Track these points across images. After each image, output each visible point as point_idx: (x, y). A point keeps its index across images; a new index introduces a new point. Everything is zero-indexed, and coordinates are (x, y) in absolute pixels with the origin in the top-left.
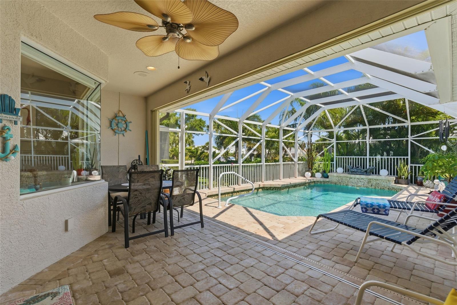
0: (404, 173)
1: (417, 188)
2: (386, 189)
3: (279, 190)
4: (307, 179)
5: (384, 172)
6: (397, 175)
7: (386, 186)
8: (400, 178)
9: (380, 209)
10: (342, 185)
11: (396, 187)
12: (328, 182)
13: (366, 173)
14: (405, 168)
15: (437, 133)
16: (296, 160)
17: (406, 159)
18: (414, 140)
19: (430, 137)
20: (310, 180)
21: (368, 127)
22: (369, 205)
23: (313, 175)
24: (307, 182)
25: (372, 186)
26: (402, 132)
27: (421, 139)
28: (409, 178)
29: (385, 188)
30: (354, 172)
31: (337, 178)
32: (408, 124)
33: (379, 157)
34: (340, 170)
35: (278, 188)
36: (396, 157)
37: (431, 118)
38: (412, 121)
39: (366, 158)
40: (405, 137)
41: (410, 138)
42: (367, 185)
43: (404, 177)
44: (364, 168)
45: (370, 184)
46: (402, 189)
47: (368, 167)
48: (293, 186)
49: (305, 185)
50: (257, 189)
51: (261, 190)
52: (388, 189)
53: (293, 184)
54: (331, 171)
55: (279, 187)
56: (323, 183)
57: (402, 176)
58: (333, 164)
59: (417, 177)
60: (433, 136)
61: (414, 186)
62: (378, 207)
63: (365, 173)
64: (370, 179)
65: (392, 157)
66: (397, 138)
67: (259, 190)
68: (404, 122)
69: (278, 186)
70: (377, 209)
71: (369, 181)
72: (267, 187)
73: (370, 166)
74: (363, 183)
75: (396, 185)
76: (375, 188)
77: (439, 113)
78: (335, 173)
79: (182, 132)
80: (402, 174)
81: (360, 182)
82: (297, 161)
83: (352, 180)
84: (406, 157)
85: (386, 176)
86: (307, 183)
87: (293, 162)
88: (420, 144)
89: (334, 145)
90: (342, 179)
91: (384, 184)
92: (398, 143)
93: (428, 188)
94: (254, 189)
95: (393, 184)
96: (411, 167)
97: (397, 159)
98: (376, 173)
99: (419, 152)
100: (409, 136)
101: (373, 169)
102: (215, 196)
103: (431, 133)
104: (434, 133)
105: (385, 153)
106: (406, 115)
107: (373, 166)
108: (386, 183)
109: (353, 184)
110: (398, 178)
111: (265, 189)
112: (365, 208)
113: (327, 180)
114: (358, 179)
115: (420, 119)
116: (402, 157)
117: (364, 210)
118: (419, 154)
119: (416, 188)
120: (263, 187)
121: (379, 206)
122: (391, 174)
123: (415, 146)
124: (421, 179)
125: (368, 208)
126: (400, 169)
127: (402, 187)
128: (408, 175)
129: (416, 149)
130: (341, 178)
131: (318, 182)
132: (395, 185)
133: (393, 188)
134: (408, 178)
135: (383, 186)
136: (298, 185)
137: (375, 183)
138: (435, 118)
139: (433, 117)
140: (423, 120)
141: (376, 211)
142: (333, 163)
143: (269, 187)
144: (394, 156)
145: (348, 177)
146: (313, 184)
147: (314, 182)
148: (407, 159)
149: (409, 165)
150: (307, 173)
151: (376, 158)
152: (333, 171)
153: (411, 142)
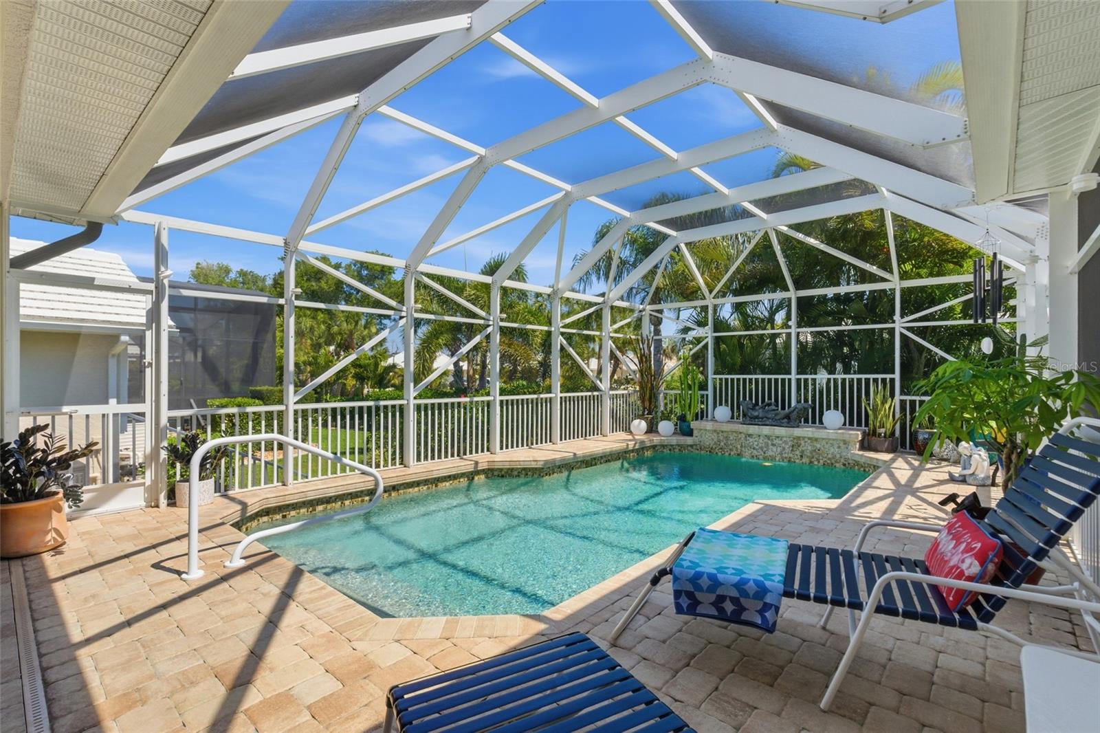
0: (884, 419)
1: (916, 463)
2: (837, 465)
3: (535, 476)
4: (634, 439)
5: (833, 418)
6: (867, 425)
7: (838, 456)
8: (874, 433)
9: (742, 600)
10: (727, 454)
11: (862, 460)
12: (691, 446)
13: (790, 420)
14: (887, 406)
15: (966, 309)
16: (604, 385)
17: (888, 380)
18: (908, 329)
19: (948, 320)
20: (642, 442)
21: (793, 294)
22: (705, 582)
23: (652, 429)
24: (631, 447)
25: (801, 456)
26: (878, 307)
27: (927, 327)
28: (898, 433)
29: (836, 462)
30: (757, 417)
31: (715, 437)
32: (894, 283)
33: (822, 376)
34: (722, 412)
35: (534, 470)
36: (863, 376)
37: (951, 266)
38: (904, 276)
39: (790, 380)
40: (886, 322)
41: (900, 324)
42: (791, 455)
43: (882, 430)
44: (783, 408)
45: (798, 453)
46: (878, 467)
47: (793, 404)
48: (582, 462)
49: (625, 459)
50: (470, 476)
51: (482, 477)
52: (844, 465)
53: (584, 457)
54: (701, 415)
55: (536, 469)
56: (677, 450)
57: (880, 428)
58: (707, 395)
59: (916, 432)
60: (956, 319)
61: (910, 458)
62: (735, 593)
63: (786, 420)
64: (799, 438)
65: (856, 377)
66: (867, 324)
67: (476, 478)
68: (884, 280)
69: (533, 465)
70: (735, 601)
71: (796, 443)
72: (501, 470)
73: (799, 401)
74: (779, 449)
75: (862, 455)
76: (811, 462)
77: (971, 253)
78: (712, 420)
79: (157, 293)
80: (878, 424)
81: (773, 445)
82: (607, 390)
83: (751, 440)
84: (888, 376)
85: (840, 429)
86: (632, 451)
87: (596, 393)
88: (924, 339)
89: (707, 343)
90: (727, 438)
91: (834, 450)
92: (869, 337)
93: (944, 463)
94: (381, 489)
95: (856, 451)
96: (903, 403)
97: (867, 380)
98: (814, 422)
99: (923, 361)
100: (897, 317)
101: (806, 410)
102: (300, 508)
103: (951, 309)
104: (958, 310)
105: (839, 366)
106: (889, 259)
107: (806, 401)
108: (839, 447)
109: (755, 451)
110: (869, 434)
111: (496, 473)
112: (690, 595)
113: (689, 440)
114: (769, 439)
115: (923, 271)
116: (880, 376)
117: (685, 602)
118: (922, 367)
119: (913, 462)
120: (489, 469)
121: (740, 585)
122: (851, 423)
123: (912, 346)
124: (926, 436)
125: (699, 596)
126: (875, 410)
127: (877, 459)
128: (894, 426)
129: (916, 355)
130: (725, 435)
131: (664, 446)
132: (861, 453)
133: (857, 463)
134: (893, 433)
135: (830, 456)
136: (601, 457)
137: (810, 448)
138: (962, 266)
139: (956, 263)
140: (931, 275)
141: (729, 607)
142: (705, 392)
143: (509, 469)
144: (860, 372)
145: (741, 433)
146: (648, 454)
147: (654, 447)
148: (892, 380)
149: (898, 397)
150: (636, 422)
151: (814, 380)
152: (707, 417)
153: (902, 334)
